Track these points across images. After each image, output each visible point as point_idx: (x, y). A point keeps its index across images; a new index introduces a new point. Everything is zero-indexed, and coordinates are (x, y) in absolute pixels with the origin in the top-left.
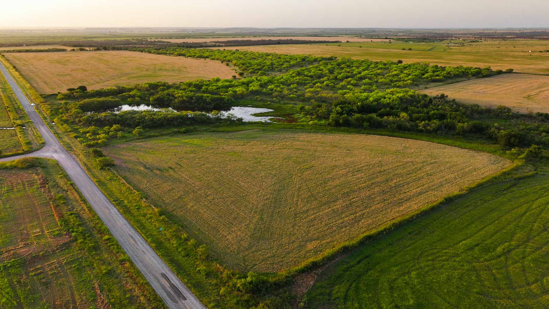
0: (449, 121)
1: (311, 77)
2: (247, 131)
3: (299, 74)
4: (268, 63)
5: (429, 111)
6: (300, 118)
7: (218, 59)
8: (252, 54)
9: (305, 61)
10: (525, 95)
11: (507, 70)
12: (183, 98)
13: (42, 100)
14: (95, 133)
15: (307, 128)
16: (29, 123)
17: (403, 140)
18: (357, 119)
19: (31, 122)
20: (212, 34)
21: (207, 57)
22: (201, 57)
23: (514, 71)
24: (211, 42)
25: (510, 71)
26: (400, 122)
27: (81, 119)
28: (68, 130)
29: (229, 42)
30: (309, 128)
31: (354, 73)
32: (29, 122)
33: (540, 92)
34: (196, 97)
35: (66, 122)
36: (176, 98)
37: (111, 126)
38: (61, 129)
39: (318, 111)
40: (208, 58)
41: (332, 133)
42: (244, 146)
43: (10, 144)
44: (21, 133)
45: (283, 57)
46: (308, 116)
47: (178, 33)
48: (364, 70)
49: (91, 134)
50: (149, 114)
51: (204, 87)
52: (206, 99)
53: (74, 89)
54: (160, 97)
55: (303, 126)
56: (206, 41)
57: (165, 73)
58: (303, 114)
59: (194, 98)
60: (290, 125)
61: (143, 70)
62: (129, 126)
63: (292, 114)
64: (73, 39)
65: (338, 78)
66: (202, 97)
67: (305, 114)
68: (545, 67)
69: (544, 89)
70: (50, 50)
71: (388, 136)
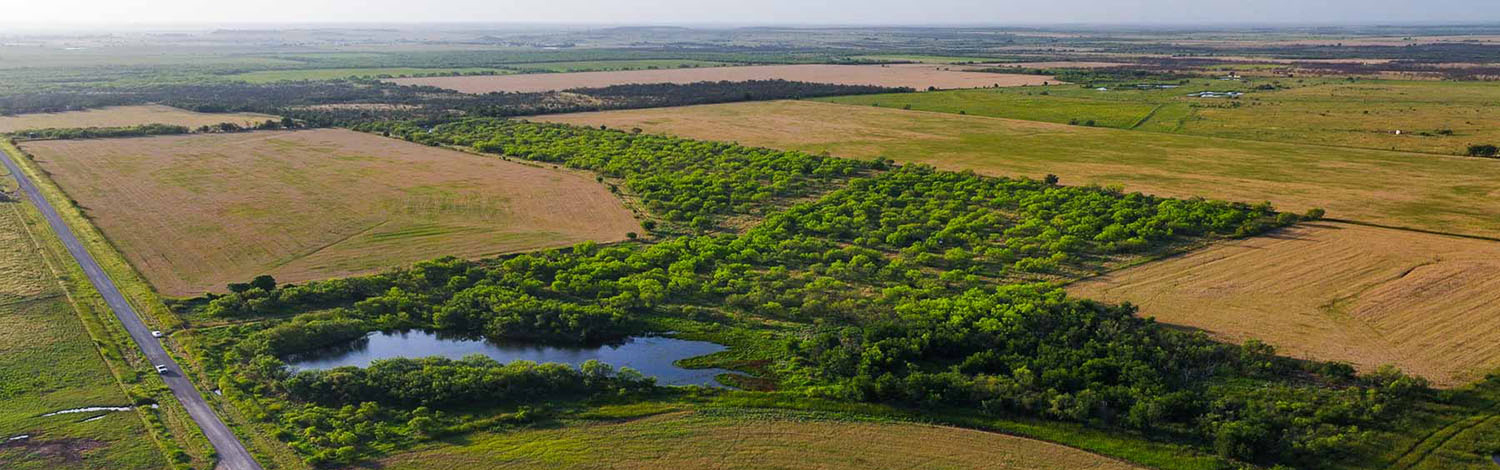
0: (1119, 391)
1: (823, 234)
2: (665, 415)
3: (792, 227)
4: (716, 181)
5: (1081, 357)
6: (787, 373)
7: (587, 168)
8: (676, 145)
9: (812, 172)
10: (1324, 300)
11: (1310, 212)
12: (511, 315)
13: (176, 320)
14: (323, 426)
15: (800, 406)
16: (164, 393)
17: (1011, 442)
18: (917, 384)
19: (167, 389)
20: (568, 52)
21: (560, 160)
22: (544, 158)
23: (1325, 216)
24: (566, 91)
25: (1317, 216)
26: (1009, 395)
27: (284, 383)
28: (260, 416)
29: (614, 91)
30: (807, 405)
31: (930, 223)
32: (163, 389)
33: (1367, 287)
34: (542, 312)
35: (246, 389)
36: (496, 314)
37: (358, 406)
38: (242, 409)
39: (830, 356)
40: (563, 161)
41: (856, 420)
42: (657, 462)
43: (140, 457)
44: (156, 424)
45: (754, 157)
46: (805, 369)
47: (475, 48)
48: (955, 212)
49: (312, 428)
50: (440, 373)
51: (560, 275)
52: (565, 318)
53: (245, 287)
54: (456, 310)
55: (791, 399)
56: (551, 89)
57: (457, 221)
58: (796, 361)
59: (538, 316)
60: (762, 396)
61: (401, 210)
62: (397, 403)
63: (771, 361)
64: (193, 79)
65: (888, 240)
66: (557, 312)
67: (799, 361)
68: (1409, 199)
69: (1374, 279)
70: (145, 128)
71: (980, 428)
